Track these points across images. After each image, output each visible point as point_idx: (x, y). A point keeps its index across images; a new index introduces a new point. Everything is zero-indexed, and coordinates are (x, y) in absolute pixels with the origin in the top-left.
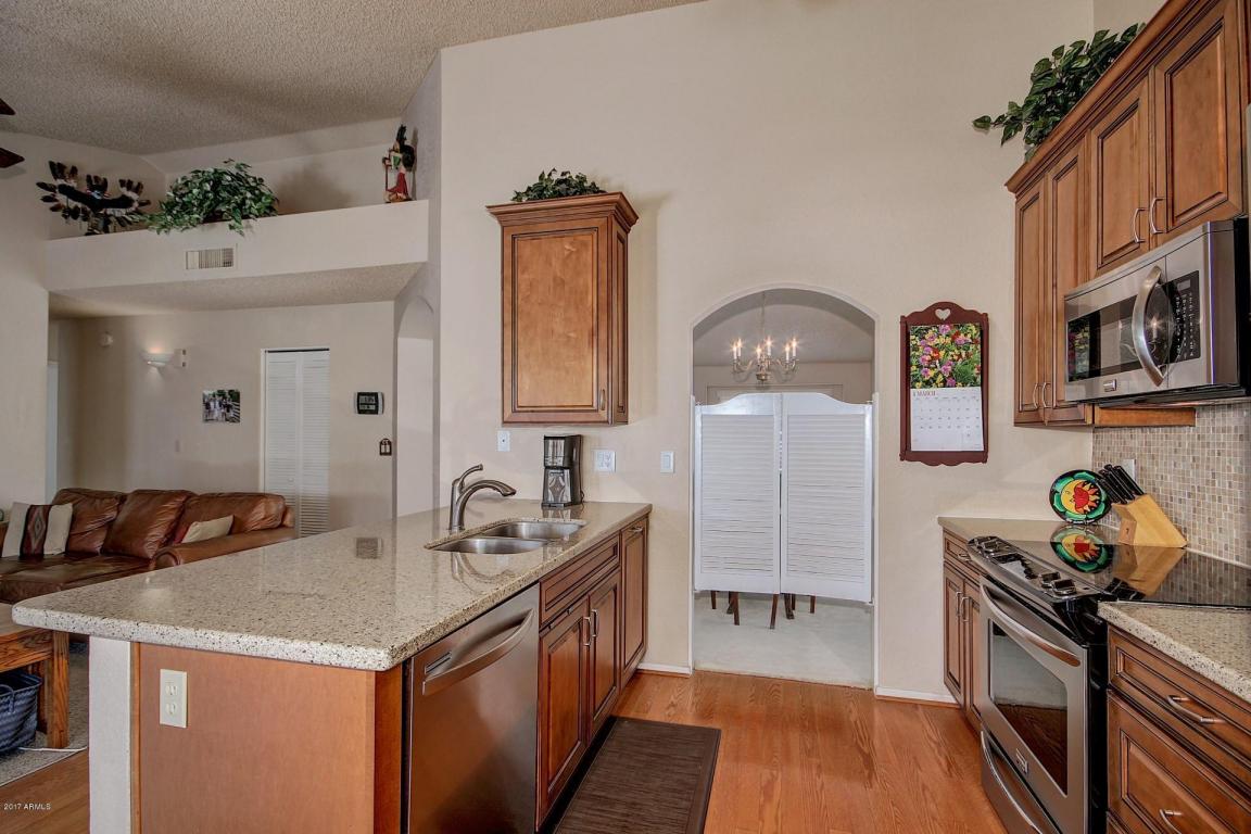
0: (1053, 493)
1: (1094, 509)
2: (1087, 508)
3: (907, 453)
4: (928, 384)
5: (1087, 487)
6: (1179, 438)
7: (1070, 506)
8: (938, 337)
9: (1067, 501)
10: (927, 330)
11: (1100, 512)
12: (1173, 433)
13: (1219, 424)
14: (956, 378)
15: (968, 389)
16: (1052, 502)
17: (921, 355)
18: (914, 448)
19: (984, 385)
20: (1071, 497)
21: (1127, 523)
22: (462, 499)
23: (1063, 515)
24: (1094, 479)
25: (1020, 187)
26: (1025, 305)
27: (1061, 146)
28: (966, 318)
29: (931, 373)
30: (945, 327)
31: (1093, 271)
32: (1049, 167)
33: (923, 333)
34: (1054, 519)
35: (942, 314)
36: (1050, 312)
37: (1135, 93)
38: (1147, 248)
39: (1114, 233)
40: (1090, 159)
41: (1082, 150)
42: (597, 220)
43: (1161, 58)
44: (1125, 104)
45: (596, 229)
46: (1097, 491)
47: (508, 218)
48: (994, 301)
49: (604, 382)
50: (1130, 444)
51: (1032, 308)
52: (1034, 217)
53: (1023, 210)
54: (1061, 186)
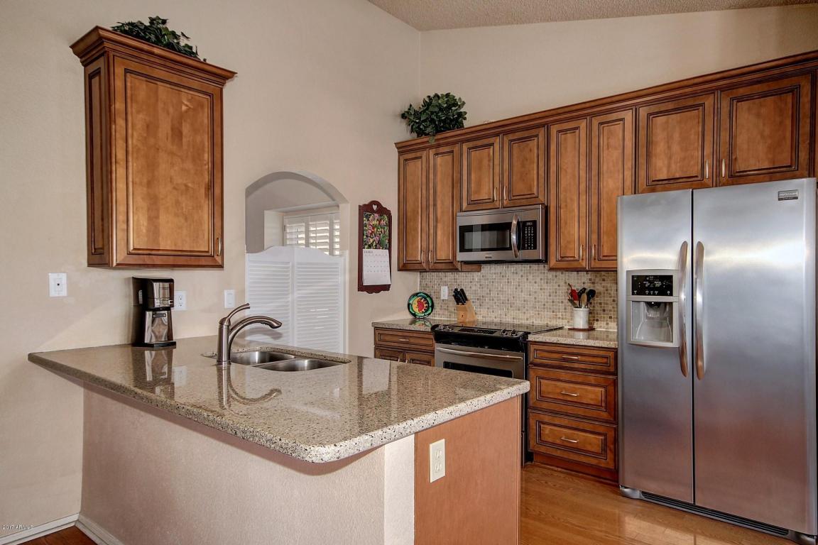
0: (409, 305)
1: (426, 311)
2: (423, 310)
3: (362, 288)
4: (370, 247)
5: (422, 301)
6: (473, 276)
7: (416, 310)
8: (374, 220)
10: (370, 215)
11: (429, 312)
12: (469, 275)
13: (493, 271)
14: (379, 245)
15: (384, 251)
16: (409, 309)
17: (368, 230)
18: (365, 283)
19: (390, 249)
20: (416, 305)
21: (462, 313)
22: (230, 337)
23: (414, 315)
24: (427, 297)
25: (403, 148)
26: (409, 209)
27: (441, 142)
28: (383, 211)
29: (371, 240)
30: (376, 215)
31: (465, 205)
32: (431, 147)
33: (368, 217)
34: (411, 317)
35: (375, 207)
36: (431, 216)
37: (491, 140)
38: (498, 204)
39: (478, 192)
40: (461, 155)
41: (456, 148)
42: (211, 87)
43: (506, 133)
44: (485, 141)
45: (211, 95)
46: (427, 301)
47: (119, 48)
48: (391, 203)
49: (218, 231)
50: (444, 279)
51: (415, 212)
52: (416, 168)
53: (406, 160)
54: (439, 159)
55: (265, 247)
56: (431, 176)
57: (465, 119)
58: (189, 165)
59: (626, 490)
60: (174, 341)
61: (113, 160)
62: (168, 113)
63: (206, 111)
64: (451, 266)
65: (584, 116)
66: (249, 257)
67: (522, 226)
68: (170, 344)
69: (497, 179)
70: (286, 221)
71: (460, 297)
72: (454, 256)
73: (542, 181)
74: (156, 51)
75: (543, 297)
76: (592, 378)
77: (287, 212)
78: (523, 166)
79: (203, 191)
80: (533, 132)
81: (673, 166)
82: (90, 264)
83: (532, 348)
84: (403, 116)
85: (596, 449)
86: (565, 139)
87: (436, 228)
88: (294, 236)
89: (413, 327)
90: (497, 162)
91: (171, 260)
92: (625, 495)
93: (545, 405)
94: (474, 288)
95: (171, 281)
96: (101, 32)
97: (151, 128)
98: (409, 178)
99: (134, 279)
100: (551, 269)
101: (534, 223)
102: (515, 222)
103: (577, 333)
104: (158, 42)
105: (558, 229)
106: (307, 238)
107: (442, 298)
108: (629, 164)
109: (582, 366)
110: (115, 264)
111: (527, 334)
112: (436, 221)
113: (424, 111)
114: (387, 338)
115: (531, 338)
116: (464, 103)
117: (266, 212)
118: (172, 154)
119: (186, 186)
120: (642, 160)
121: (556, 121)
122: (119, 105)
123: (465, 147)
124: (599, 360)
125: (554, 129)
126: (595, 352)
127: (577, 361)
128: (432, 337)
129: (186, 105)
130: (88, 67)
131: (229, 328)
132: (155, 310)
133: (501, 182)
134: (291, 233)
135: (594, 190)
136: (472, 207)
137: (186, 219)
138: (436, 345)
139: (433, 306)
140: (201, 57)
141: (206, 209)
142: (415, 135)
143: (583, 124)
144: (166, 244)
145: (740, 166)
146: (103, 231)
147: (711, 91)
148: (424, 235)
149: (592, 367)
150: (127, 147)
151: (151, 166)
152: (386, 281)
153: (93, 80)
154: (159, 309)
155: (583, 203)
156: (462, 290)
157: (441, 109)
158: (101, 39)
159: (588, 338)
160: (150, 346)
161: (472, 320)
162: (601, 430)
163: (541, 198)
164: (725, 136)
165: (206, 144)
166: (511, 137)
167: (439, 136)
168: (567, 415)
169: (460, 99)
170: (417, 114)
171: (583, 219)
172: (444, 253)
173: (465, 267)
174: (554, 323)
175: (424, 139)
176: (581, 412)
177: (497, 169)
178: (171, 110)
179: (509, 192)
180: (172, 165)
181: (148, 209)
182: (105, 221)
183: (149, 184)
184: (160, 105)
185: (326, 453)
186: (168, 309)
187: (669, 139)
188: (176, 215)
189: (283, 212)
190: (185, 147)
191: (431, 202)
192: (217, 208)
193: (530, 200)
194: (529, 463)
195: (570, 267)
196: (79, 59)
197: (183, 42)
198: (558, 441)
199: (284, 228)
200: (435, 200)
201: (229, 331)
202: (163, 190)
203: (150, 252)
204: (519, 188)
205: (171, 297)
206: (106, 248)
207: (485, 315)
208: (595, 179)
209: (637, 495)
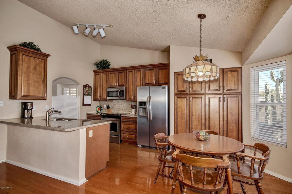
0: (96, 109)
1: (100, 111)
3: (83, 105)
4: (86, 95)
6: (111, 102)
8: (87, 89)
9: (98, 110)
13: (116, 101)
14: (89, 95)
15: (90, 96)
17: (85, 91)
18: (84, 104)
19: (91, 96)
21: (108, 111)
22: (49, 115)
23: (97, 111)
24: (100, 107)
25: (95, 72)
26: (96, 86)
27: (104, 71)
28: (89, 87)
29: (86, 94)
30: (88, 87)
31: (109, 86)
32: (101, 72)
33: (85, 88)
34: (96, 112)
35: (87, 86)
36: (101, 88)
37: (115, 72)
38: (116, 86)
39: (112, 83)
40: (108, 75)
41: (107, 73)
42: (44, 58)
43: (118, 71)
44: (114, 72)
45: (44, 60)
46: (101, 108)
47: (21, 49)
48: (92, 85)
49: (45, 91)
50: (105, 103)
51: (98, 87)
52: (98, 77)
53: (96, 75)
54: (103, 75)
55: (57, 95)
56: (102, 79)
57: (110, 66)
58: (38, 76)
59: (139, 145)
60: (33, 117)
61: (18, 75)
62: (33, 64)
63: (43, 63)
64: (106, 100)
65: (133, 69)
66: (53, 97)
67: (121, 91)
68: (31, 118)
69: (116, 81)
70: (64, 87)
71: (108, 107)
72: (106, 98)
73: (125, 82)
74: (31, 50)
75: (126, 107)
76: (133, 123)
77: (64, 85)
78: (121, 78)
79: (41, 82)
80: (124, 71)
81: (149, 81)
82: (10, 99)
83: (121, 118)
84: (95, 64)
85: (134, 138)
86: (130, 74)
87: (102, 91)
88: (66, 91)
89: (97, 114)
90: (116, 77)
91: (33, 98)
92: (138, 147)
93: (124, 130)
94: (112, 105)
95: (32, 103)
96: (17, 46)
97: (28, 68)
98: (96, 79)
99: (22, 102)
100: (127, 101)
101: (123, 91)
102: (119, 90)
103: (133, 115)
104: (31, 48)
105: (128, 92)
106: (70, 92)
107: (104, 107)
108: (142, 80)
109: (131, 121)
110: (18, 99)
111: (121, 115)
112: (102, 89)
113: (100, 64)
114: (90, 117)
115: (121, 116)
116: (110, 62)
117: (57, 85)
118: (34, 73)
119: (37, 81)
120: (144, 79)
121: (128, 69)
122: (20, 62)
123: (109, 73)
124: (134, 120)
125: (128, 71)
126: (134, 118)
127: (130, 120)
128: (100, 116)
129: (38, 62)
130: (11, 52)
131: (49, 113)
132: (28, 110)
133: (117, 81)
134: (65, 91)
135: (135, 85)
136: (110, 87)
137: (37, 89)
138: (101, 118)
139: (102, 109)
140: (42, 51)
141: (42, 86)
142: (98, 69)
143: (133, 71)
144: (31, 94)
145: (160, 82)
146: (15, 91)
147: (155, 67)
148: (100, 92)
149: (133, 121)
150: (22, 72)
151: (28, 76)
152: (90, 103)
153: (13, 56)
154: (29, 109)
155: (133, 87)
156: (108, 106)
157: (104, 64)
158: (16, 47)
159: (135, 115)
160: (26, 118)
161: (111, 112)
162: (134, 134)
163: (125, 85)
164: (157, 76)
165: (43, 71)
166: (119, 72)
167: (103, 70)
168: (129, 132)
169: (109, 61)
170: (98, 64)
171: (133, 91)
172: (104, 97)
173: (109, 100)
174: (128, 113)
175: (100, 70)
176: (131, 131)
177: (116, 79)
178: (34, 63)
179: (119, 84)
180: (34, 76)
181: (27, 86)
182: (15, 89)
183: (28, 80)
184: (31, 62)
185: (69, 130)
186: (31, 109)
187: (148, 75)
188: (34, 88)
189: (63, 85)
190: (37, 72)
191: (101, 85)
192: (45, 86)
193: (123, 86)
194: (121, 143)
195: (130, 100)
196: (9, 50)
197: (37, 47)
198: (126, 137)
199: (63, 89)
200: (102, 85)
201: (49, 114)
202: (31, 82)
203: (27, 96)
204: (121, 83)
205: (32, 107)
206: (15, 95)
207: (114, 111)
208: (135, 82)
209: (140, 146)
